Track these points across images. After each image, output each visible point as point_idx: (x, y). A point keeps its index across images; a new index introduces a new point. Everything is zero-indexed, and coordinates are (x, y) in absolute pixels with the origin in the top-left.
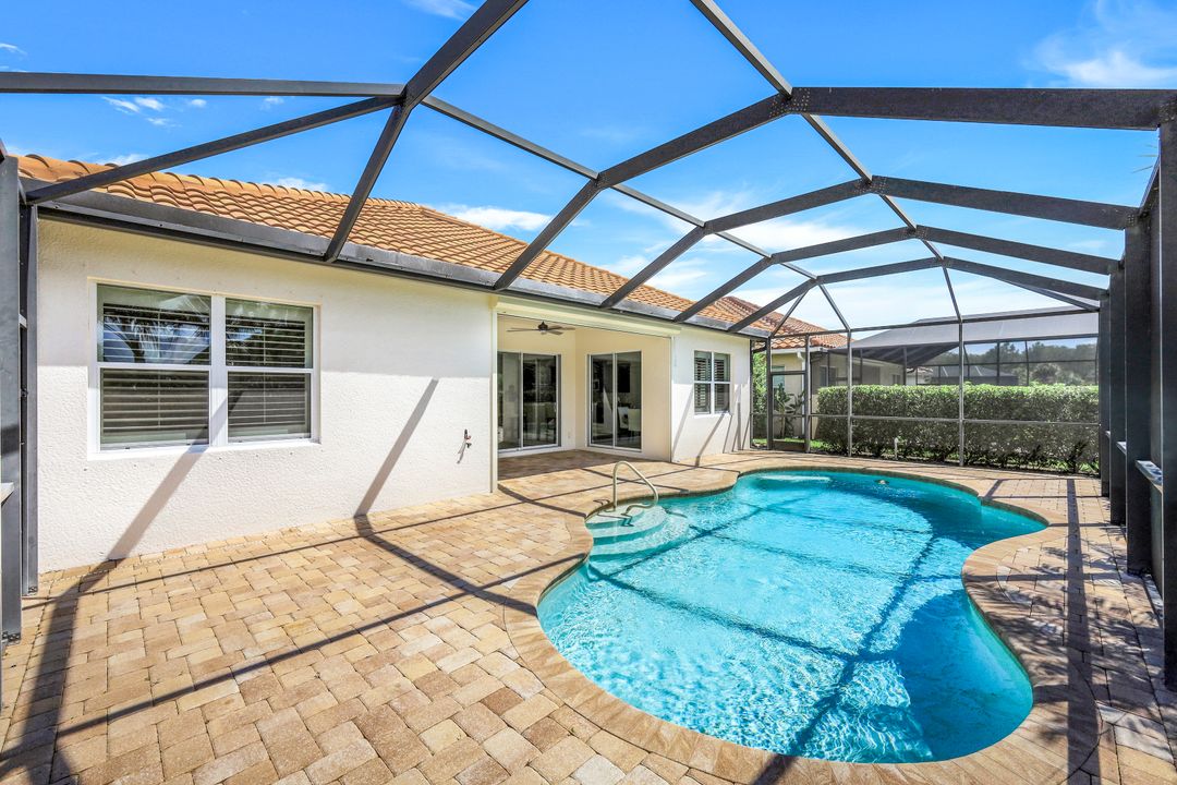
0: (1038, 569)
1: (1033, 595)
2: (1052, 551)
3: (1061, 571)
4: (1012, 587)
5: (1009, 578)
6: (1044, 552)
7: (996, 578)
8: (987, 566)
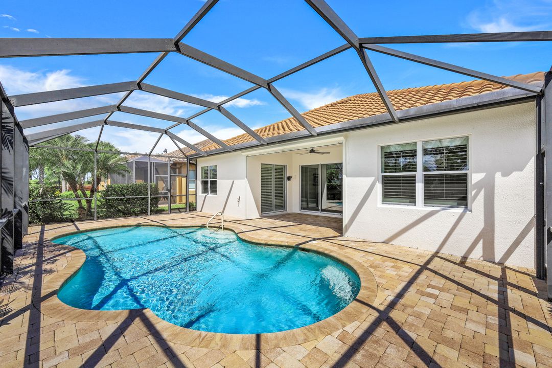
0: (56, 260)
1: (55, 252)
2: (50, 272)
3: (46, 263)
4: (62, 252)
5: (65, 253)
6: (55, 269)
7: (69, 251)
8: (75, 254)
